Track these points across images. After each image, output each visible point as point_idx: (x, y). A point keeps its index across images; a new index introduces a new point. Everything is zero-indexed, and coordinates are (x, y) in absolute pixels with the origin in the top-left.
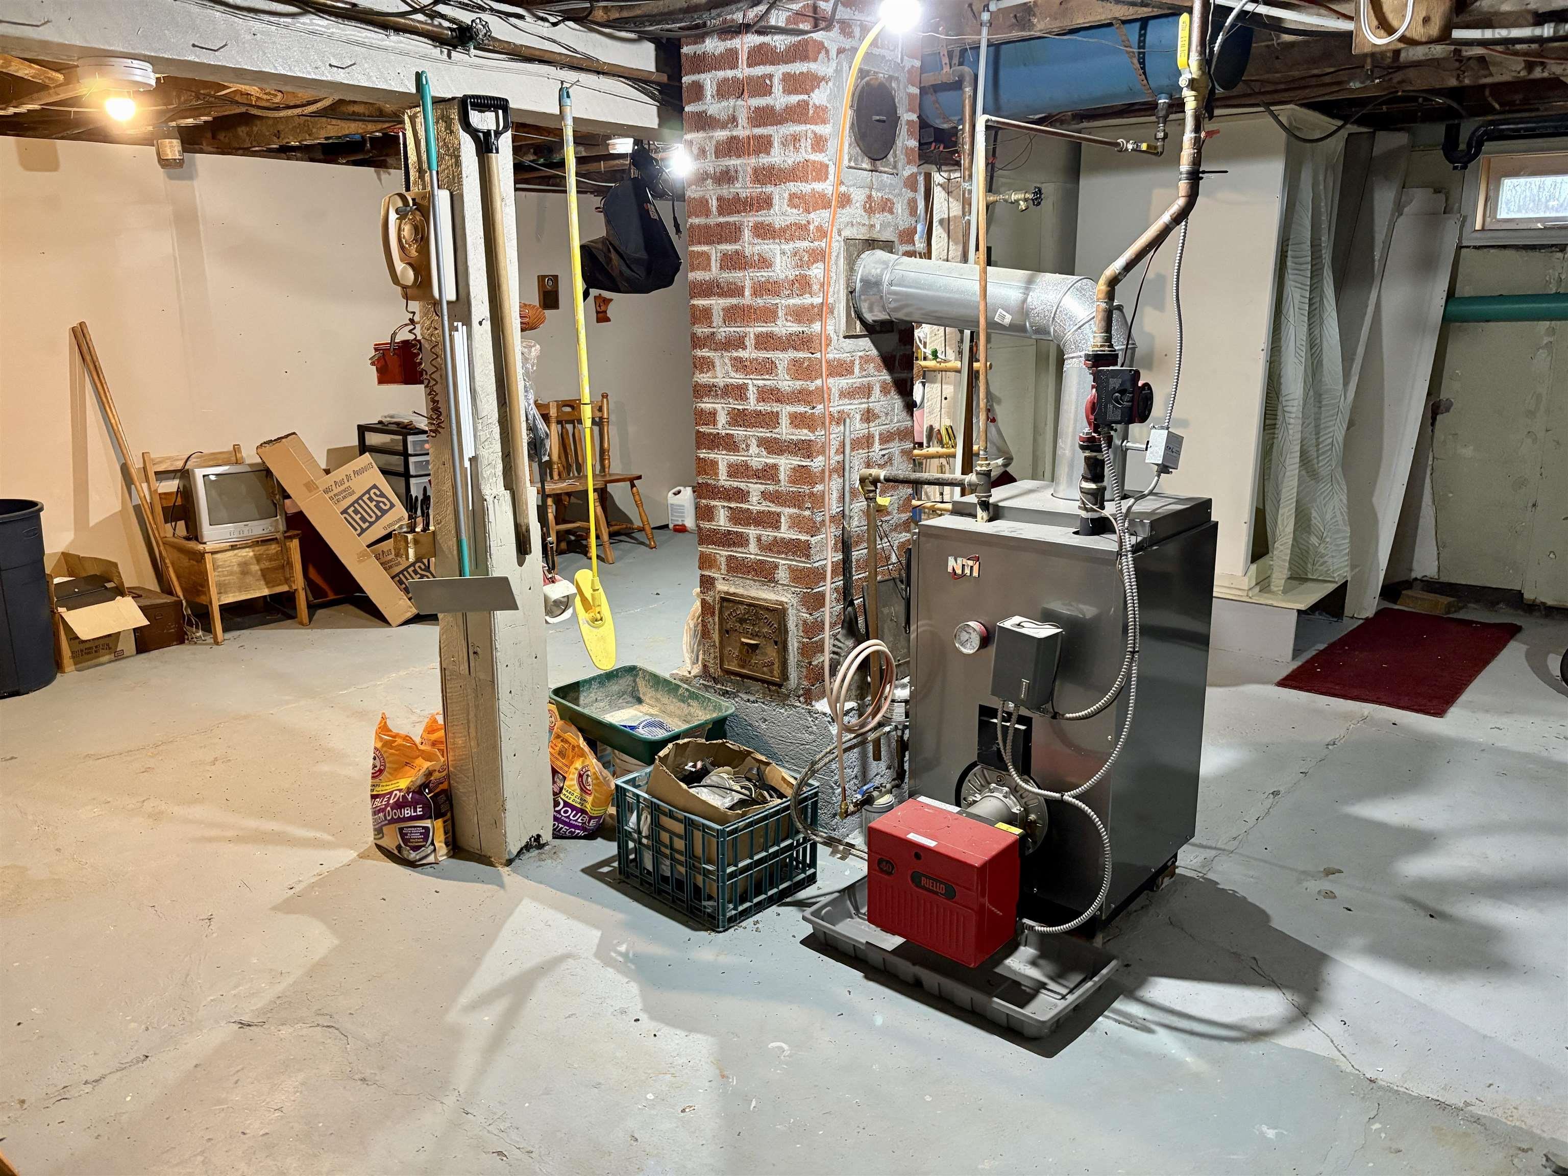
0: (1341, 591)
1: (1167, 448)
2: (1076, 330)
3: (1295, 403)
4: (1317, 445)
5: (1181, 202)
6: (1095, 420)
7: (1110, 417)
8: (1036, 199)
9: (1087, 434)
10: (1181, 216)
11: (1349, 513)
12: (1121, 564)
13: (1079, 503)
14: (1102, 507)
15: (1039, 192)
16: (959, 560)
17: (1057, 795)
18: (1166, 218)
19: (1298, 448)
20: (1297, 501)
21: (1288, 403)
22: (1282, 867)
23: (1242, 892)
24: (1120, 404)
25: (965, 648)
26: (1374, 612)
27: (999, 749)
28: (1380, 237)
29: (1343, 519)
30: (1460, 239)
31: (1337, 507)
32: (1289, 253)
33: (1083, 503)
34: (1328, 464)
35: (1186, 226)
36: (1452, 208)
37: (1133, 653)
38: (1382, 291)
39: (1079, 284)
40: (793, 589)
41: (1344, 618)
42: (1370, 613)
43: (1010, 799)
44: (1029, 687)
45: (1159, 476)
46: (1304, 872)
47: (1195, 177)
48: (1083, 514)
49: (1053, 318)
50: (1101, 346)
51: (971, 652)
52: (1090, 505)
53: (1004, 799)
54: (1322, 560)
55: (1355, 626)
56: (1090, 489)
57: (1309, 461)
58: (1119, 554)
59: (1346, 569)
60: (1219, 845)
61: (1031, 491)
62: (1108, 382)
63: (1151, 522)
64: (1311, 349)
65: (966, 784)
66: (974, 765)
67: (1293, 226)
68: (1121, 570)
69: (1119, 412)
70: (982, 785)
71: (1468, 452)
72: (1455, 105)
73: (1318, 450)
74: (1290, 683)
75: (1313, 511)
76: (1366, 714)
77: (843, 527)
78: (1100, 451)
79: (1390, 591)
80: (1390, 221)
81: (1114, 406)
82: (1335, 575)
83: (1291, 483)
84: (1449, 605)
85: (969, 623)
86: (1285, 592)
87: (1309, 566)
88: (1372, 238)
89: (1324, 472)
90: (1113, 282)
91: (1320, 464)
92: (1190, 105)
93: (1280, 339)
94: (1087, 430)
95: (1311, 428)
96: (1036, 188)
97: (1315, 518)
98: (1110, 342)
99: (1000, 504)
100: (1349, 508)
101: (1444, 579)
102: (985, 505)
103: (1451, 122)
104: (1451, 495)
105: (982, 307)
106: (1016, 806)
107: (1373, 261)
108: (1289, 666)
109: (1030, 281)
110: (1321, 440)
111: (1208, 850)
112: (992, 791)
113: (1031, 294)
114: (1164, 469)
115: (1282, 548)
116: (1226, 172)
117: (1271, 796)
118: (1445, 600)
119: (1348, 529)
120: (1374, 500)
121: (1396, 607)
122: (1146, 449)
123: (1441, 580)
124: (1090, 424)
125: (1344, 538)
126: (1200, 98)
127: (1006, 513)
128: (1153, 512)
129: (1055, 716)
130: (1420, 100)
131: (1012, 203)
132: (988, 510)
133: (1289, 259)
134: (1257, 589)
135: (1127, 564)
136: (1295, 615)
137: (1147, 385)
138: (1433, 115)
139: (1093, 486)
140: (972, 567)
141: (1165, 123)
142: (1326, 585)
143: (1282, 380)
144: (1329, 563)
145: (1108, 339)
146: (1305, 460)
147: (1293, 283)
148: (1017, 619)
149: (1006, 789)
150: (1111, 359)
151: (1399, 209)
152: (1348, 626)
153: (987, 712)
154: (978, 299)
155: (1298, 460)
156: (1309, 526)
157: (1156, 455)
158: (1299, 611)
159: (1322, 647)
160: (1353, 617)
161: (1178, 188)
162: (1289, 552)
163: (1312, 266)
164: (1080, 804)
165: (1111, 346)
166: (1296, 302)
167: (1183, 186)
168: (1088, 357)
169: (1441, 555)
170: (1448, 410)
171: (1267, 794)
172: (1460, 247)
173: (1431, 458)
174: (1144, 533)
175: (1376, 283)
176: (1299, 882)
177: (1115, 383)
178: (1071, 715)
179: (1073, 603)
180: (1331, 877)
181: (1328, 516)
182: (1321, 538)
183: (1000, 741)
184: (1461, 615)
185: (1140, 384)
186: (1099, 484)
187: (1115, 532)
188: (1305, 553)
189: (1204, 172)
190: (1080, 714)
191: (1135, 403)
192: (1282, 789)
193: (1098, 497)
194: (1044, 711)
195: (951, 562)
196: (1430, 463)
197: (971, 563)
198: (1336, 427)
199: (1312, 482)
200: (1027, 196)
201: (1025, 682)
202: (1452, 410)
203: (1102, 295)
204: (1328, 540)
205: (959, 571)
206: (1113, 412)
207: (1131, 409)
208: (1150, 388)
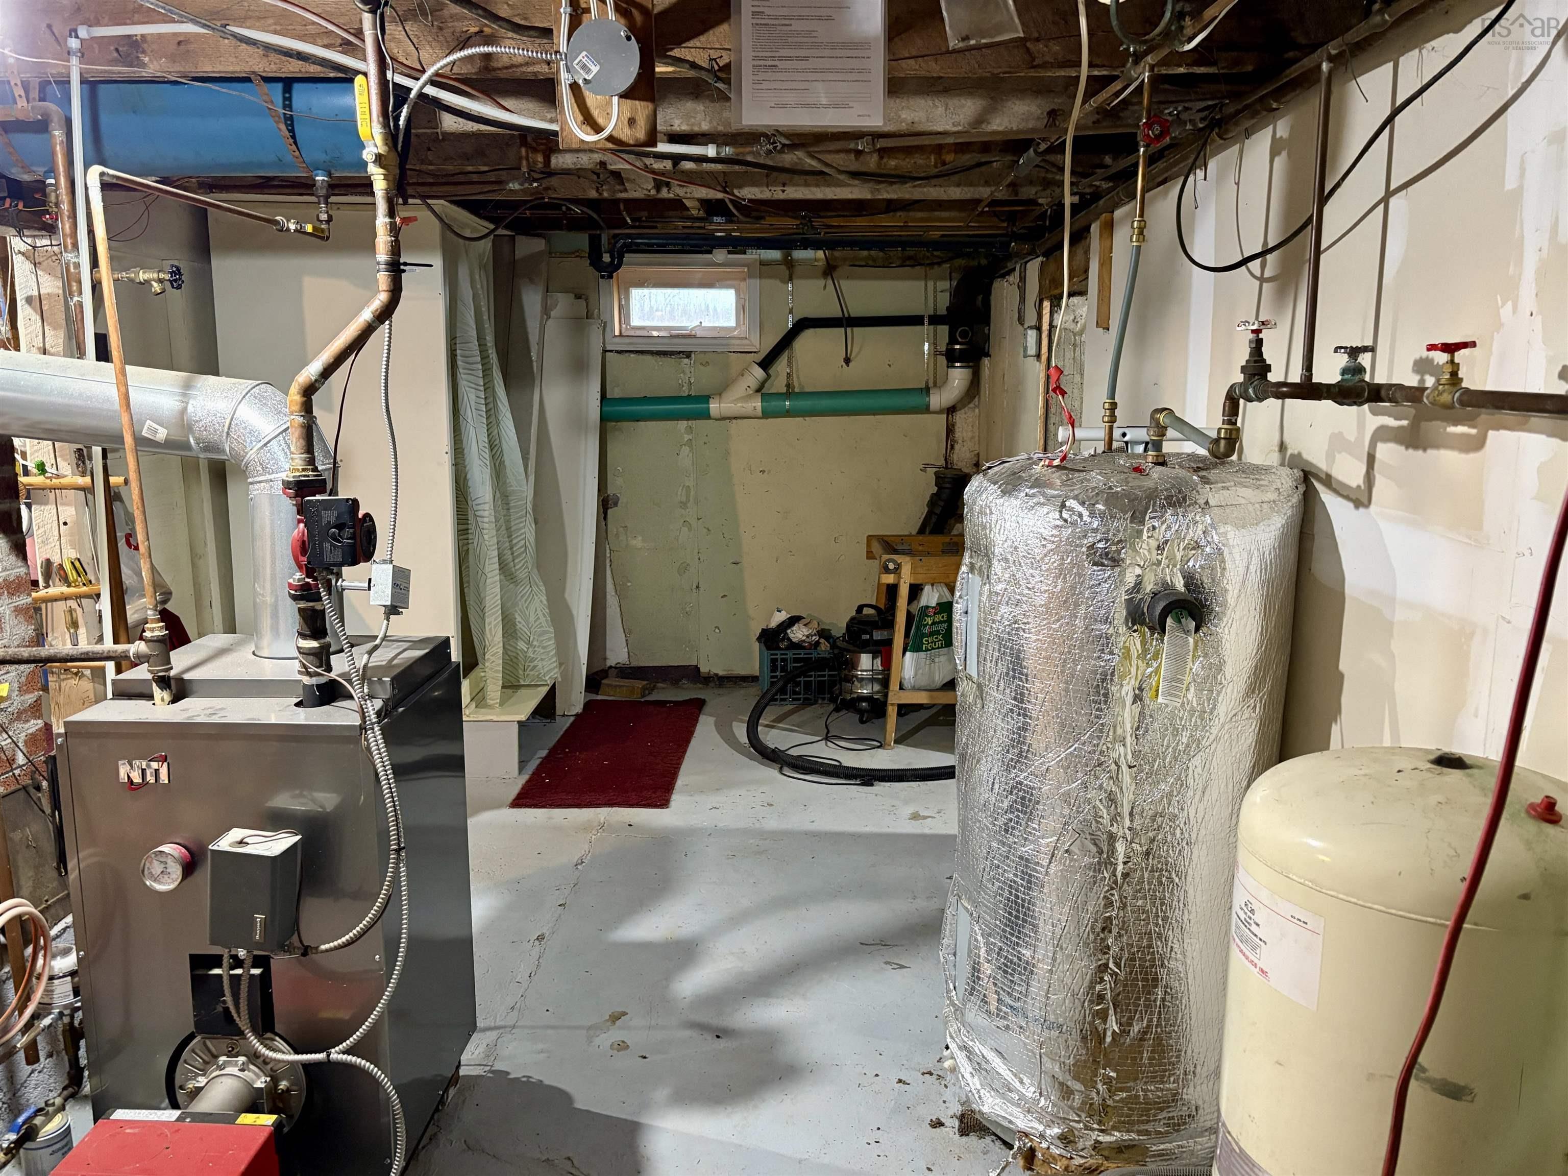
0: (551, 694)
1: (395, 585)
2: (261, 448)
3: (487, 507)
4: (511, 548)
5: (383, 297)
6: (309, 563)
7: (329, 558)
8: (175, 281)
9: (299, 580)
10: (385, 314)
11: (551, 613)
12: (367, 739)
13: (296, 665)
14: (329, 669)
15: (177, 272)
16: (136, 763)
17: (321, 1056)
18: (367, 315)
19: (496, 553)
20: (502, 608)
21: (479, 507)
22: (569, 1028)
23: (536, 1076)
24: (340, 542)
25: (160, 883)
26: (582, 706)
27: (227, 1010)
28: (533, 338)
29: (546, 620)
30: (604, 343)
31: (538, 609)
32: (458, 352)
33: (304, 666)
34: (524, 566)
35: (391, 326)
36: (593, 314)
37: (398, 851)
38: (544, 392)
39: (256, 390)
41: (557, 718)
42: (578, 709)
43: (249, 1070)
44: (265, 922)
45: (388, 620)
46: (590, 1028)
47: (396, 268)
48: (306, 680)
49: (228, 434)
50: (304, 470)
51: (172, 887)
52: (312, 669)
53: (240, 1074)
54: (532, 664)
55: (568, 725)
56: (310, 649)
57: (506, 565)
58: (363, 728)
59: (556, 670)
60: (499, 1023)
61: (222, 652)
62: (319, 515)
63: (392, 680)
64: (492, 450)
65: (181, 1067)
66: (191, 1037)
67: (458, 325)
68: (368, 748)
69: (339, 553)
70: (205, 1062)
71: (638, 542)
72: (595, 216)
73: (512, 554)
74: (524, 801)
75: (517, 616)
76: (602, 820)
78: (319, 599)
79: (594, 682)
80: (540, 324)
81: (332, 545)
82: (547, 678)
83: (493, 590)
84: (644, 689)
85: (160, 849)
86: (502, 704)
87: (521, 672)
88: (527, 341)
89: (522, 575)
90: (309, 391)
91: (517, 567)
92: (380, 185)
93: (461, 441)
94: (298, 575)
95: (503, 531)
96: (172, 266)
97: (520, 623)
98: (314, 465)
99: (186, 676)
100: (549, 608)
101: (635, 664)
102: (164, 682)
103: (594, 232)
104: (629, 584)
105: (125, 419)
106: (259, 1077)
107: (531, 361)
108: (517, 784)
109: (187, 386)
110: (514, 542)
111: (488, 1033)
112: (221, 1068)
113: (191, 402)
114: (393, 610)
115: (493, 658)
116: (431, 266)
117: (537, 943)
118: (639, 684)
119: (552, 630)
120: (566, 596)
121: (599, 697)
122: (369, 589)
123: (632, 665)
124: (300, 567)
125: (549, 639)
126: (391, 178)
127: (195, 687)
128: (389, 665)
129: (306, 951)
130: (564, 208)
131: (140, 283)
132: (170, 688)
133: (459, 357)
134: (473, 705)
135: (375, 738)
136: (516, 727)
137: (368, 516)
138: (576, 225)
139: (314, 644)
140: (157, 771)
141: (327, 203)
142: (539, 689)
143: (470, 484)
144: (540, 666)
145: (311, 461)
146: (503, 566)
147: (465, 383)
148: (236, 834)
149: (242, 1059)
150: (318, 486)
151: (546, 311)
152: (562, 725)
153: (201, 963)
154: (117, 406)
155: (497, 565)
156: (515, 631)
157: (383, 594)
158: (519, 722)
159: (544, 753)
160: (564, 715)
161: (377, 281)
162: (501, 662)
163: (482, 365)
164: (354, 1059)
165: (315, 469)
166: (473, 403)
167: (383, 279)
168: (287, 485)
169: (629, 642)
170: (616, 504)
171: (532, 941)
172: (605, 351)
173: (608, 551)
174: (385, 694)
175: (537, 382)
176: (590, 1040)
177: (329, 516)
178: (327, 946)
179: (305, 793)
180: (618, 1023)
181: (532, 619)
182: (529, 643)
183: (228, 998)
184: (654, 697)
185: (360, 516)
186: (322, 641)
187: (351, 697)
188: (515, 660)
189: (405, 264)
190: (340, 941)
191: (358, 540)
192: (545, 931)
193: (322, 657)
194: (289, 950)
195: (123, 771)
196: (608, 555)
197: (155, 765)
198: (527, 529)
199: (512, 586)
200: (162, 276)
201: (259, 917)
202: (619, 504)
203: (296, 408)
204: (535, 643)
205: (137, 779)
206: (331, 553)
207: (353, 547)
208: (371, 519)
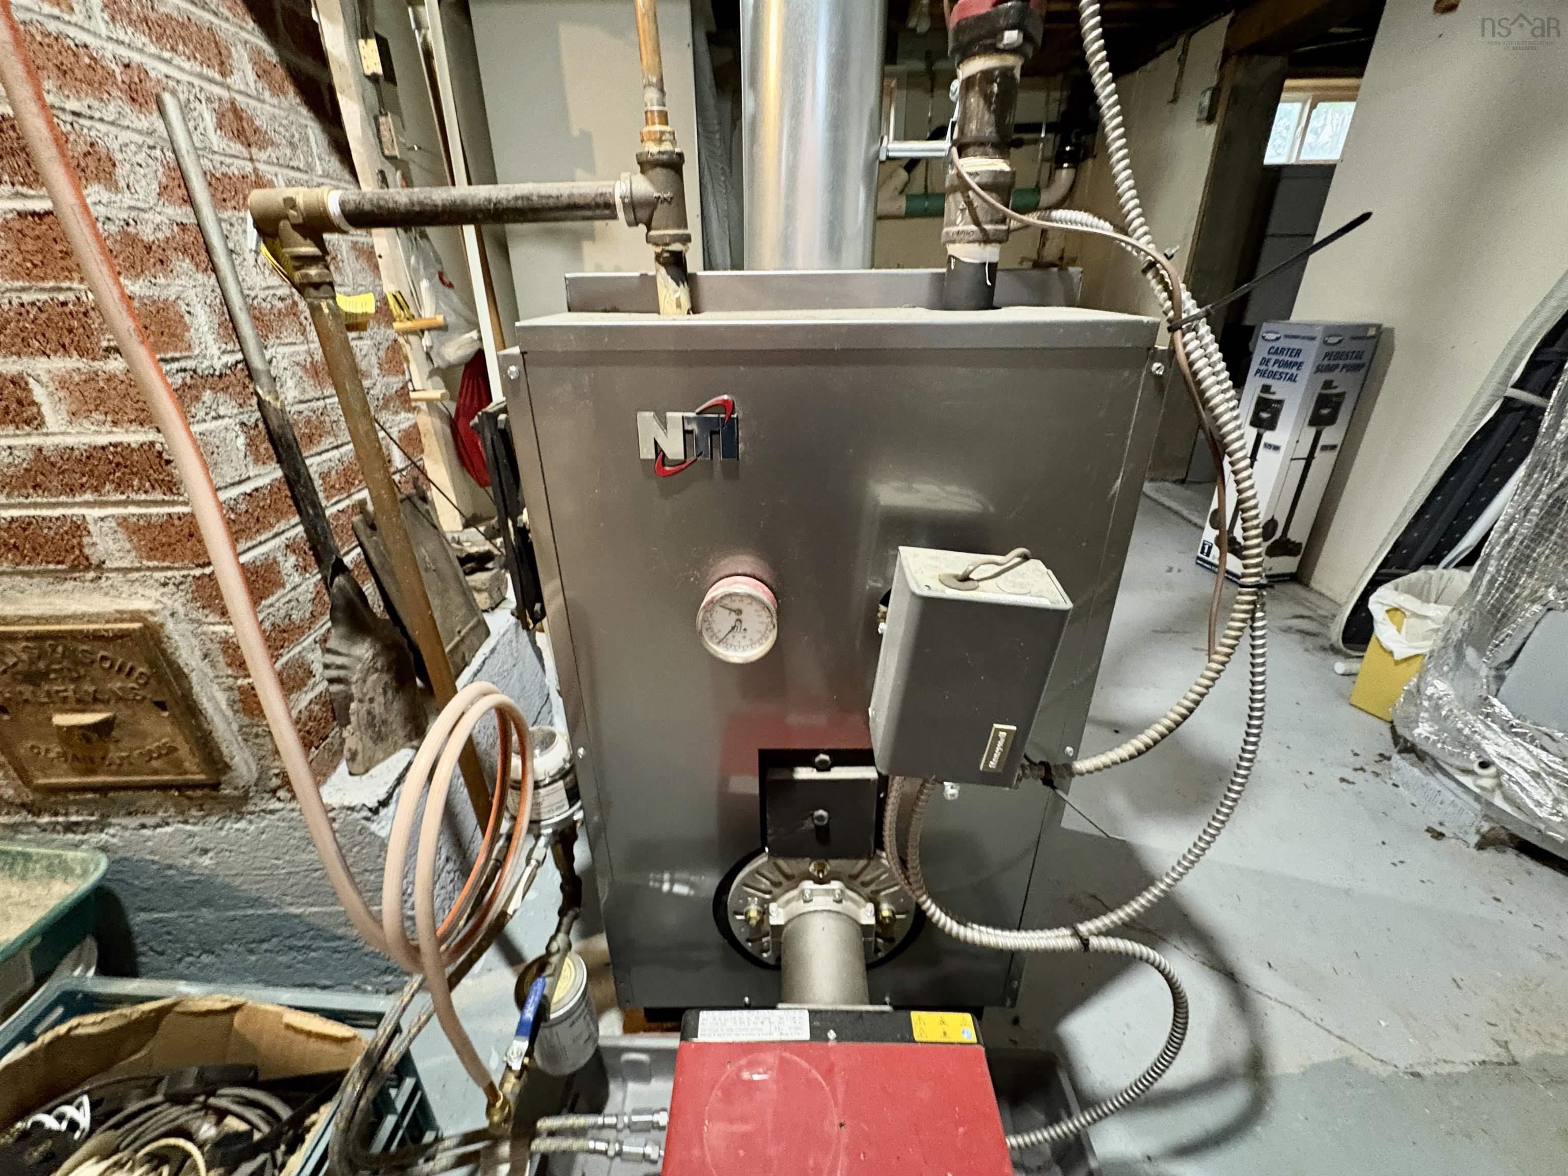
25: (728, 646)
40: (158, 575)
48: (972, 253)
53: (839, 907)
58: (1175, 328)
65: (737, 890)
66: (751, 857)
70: (774, 884)
77: (261, 404)
106: (859, 906)
112: (808, 898)
132: (687, 281)
135: (1204, 351)
149: (836, 886)
178: (1087, 765)
205: (676, 451)
